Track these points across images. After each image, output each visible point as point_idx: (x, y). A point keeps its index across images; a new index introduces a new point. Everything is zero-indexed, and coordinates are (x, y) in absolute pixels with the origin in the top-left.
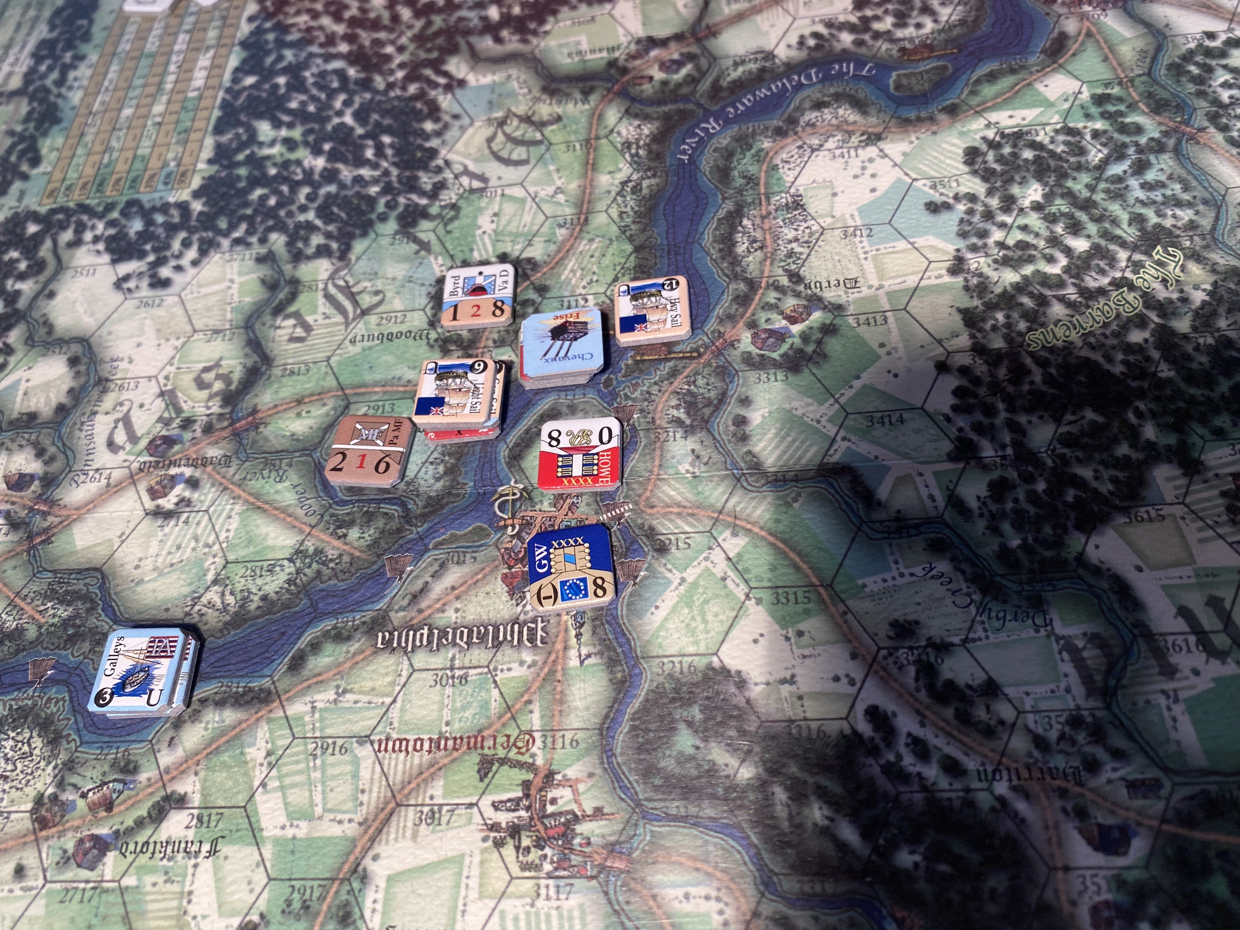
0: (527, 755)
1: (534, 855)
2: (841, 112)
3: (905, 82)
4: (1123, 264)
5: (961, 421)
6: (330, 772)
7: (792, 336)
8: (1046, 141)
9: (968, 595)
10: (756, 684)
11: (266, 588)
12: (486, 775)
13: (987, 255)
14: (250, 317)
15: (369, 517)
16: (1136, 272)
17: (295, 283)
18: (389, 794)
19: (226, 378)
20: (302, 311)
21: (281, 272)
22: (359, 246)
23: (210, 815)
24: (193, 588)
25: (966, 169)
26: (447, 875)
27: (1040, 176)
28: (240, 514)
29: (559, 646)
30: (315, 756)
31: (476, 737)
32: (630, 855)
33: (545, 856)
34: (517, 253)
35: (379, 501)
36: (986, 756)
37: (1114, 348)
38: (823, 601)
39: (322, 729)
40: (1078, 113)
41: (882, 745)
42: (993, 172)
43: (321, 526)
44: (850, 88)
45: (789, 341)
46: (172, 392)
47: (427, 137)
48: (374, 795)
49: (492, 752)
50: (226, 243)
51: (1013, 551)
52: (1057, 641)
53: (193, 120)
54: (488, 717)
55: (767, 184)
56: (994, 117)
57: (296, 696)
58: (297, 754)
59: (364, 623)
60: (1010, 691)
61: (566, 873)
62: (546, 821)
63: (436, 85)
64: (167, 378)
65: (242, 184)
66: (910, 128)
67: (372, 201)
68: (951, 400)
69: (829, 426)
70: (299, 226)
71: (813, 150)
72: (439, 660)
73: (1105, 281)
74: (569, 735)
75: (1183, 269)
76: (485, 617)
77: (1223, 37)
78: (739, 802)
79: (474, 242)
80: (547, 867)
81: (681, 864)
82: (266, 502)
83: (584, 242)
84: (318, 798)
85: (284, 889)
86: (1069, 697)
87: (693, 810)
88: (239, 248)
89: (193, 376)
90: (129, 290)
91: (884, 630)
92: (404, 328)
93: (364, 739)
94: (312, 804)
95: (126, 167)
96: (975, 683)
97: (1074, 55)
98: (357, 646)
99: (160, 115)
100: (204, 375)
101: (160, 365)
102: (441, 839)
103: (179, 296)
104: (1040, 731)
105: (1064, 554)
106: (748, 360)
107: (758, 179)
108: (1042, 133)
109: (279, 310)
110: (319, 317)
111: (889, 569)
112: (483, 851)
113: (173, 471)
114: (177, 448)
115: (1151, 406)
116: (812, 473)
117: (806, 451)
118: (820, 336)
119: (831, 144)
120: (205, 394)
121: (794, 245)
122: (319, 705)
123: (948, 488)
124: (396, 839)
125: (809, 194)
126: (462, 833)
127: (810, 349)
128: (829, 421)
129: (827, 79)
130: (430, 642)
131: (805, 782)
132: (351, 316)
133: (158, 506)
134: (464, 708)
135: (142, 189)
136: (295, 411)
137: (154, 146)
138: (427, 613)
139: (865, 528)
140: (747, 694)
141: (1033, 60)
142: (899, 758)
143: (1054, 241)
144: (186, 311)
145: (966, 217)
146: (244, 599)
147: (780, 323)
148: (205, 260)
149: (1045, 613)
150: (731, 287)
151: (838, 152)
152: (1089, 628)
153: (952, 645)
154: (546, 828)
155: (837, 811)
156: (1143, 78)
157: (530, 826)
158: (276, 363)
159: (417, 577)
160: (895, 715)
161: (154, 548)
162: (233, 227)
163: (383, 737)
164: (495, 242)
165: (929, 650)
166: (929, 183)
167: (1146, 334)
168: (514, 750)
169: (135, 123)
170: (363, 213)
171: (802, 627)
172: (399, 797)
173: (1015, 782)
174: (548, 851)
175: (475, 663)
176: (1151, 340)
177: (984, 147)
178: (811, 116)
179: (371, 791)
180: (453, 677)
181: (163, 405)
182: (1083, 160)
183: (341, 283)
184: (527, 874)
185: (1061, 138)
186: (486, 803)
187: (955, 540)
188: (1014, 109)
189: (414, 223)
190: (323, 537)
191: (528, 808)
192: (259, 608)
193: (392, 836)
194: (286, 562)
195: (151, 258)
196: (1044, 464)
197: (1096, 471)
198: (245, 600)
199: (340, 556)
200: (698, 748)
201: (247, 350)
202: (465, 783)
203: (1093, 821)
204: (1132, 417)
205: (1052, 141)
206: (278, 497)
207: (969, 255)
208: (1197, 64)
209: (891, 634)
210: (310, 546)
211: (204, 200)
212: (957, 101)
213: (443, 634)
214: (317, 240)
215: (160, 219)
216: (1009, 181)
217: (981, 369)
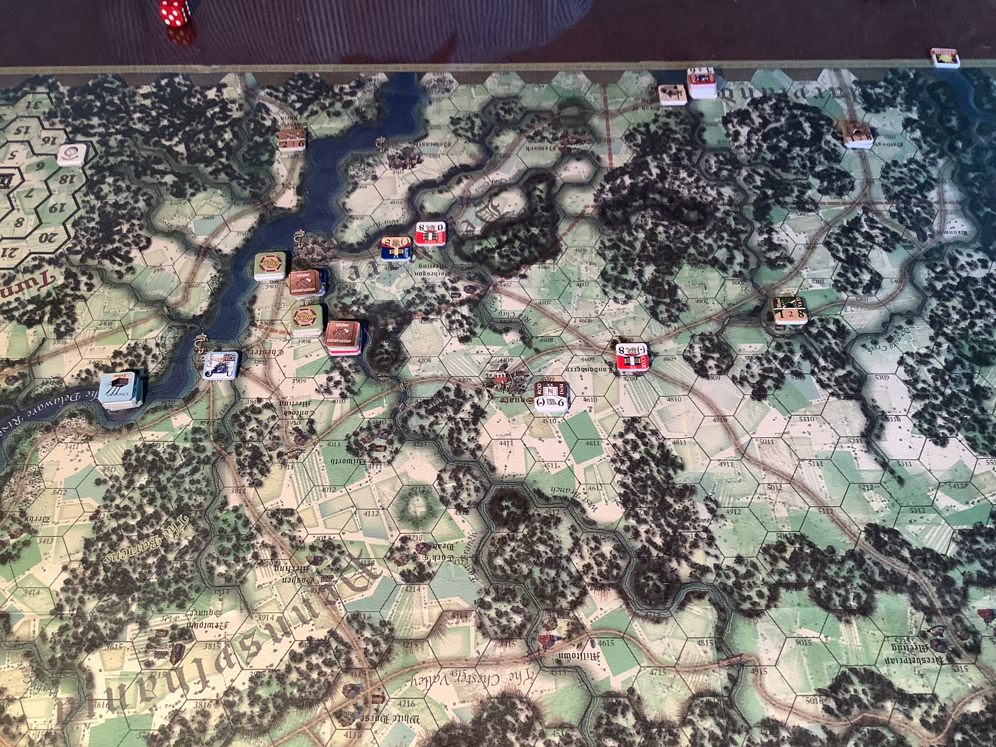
2: (80, 421)
4: (163, 523)
5: (62, 596)
7: (9, 545)
8: (162, 451)
9: (31, 677)
13: (109, 511)
16: (166, 527)
27: (150, 470)
37: (139, 565)
40: (183, 436)
42: (132, 465)
44: (90, 407)
45: (7, 547)
51: (56, 659)
52: (56, 700)
55: (30, 459)
56: (145, 434)
60: (29, 721)
66: (107, 435)
68: (62, 585)
69: (7, 593)
71: (58, 442)
73: (151, 531)
75: (186, 528)
77: (264, 402)
86: (50, 724)
96: (17, 716)
97: (196, 402)
104: (33, 738)
105: (74, 662)
107: (27, 455)
108: (162, 446)
115: (140, 595)
118: (21, 546)
119: (68, 439)
121: (29, 495)
123: (42, 628)
125: (47, 467)
127: (14, 553)
128: (9, 590)
141: (178, 402)
143: (140, 507)
145: (110, 489)
147: (6, 538)
149: (56, 687)
151: (70, 445)
152: (70, 695)
153: (16, 699)
156: (219, 421)
166: (102, 468)
167: (155, 560)
177: (133, 451)
178: (66, 421)
182: (172, 464)
185: (169, 450)
187: (35, 652)
188: (156, 430)
196: (87, 619)
197: (106, 624)
204: (130, 600)
207: (102, 510)
208: (246, 416)
212: (134, 422)
216: (135, 472)
217: (80, 571)
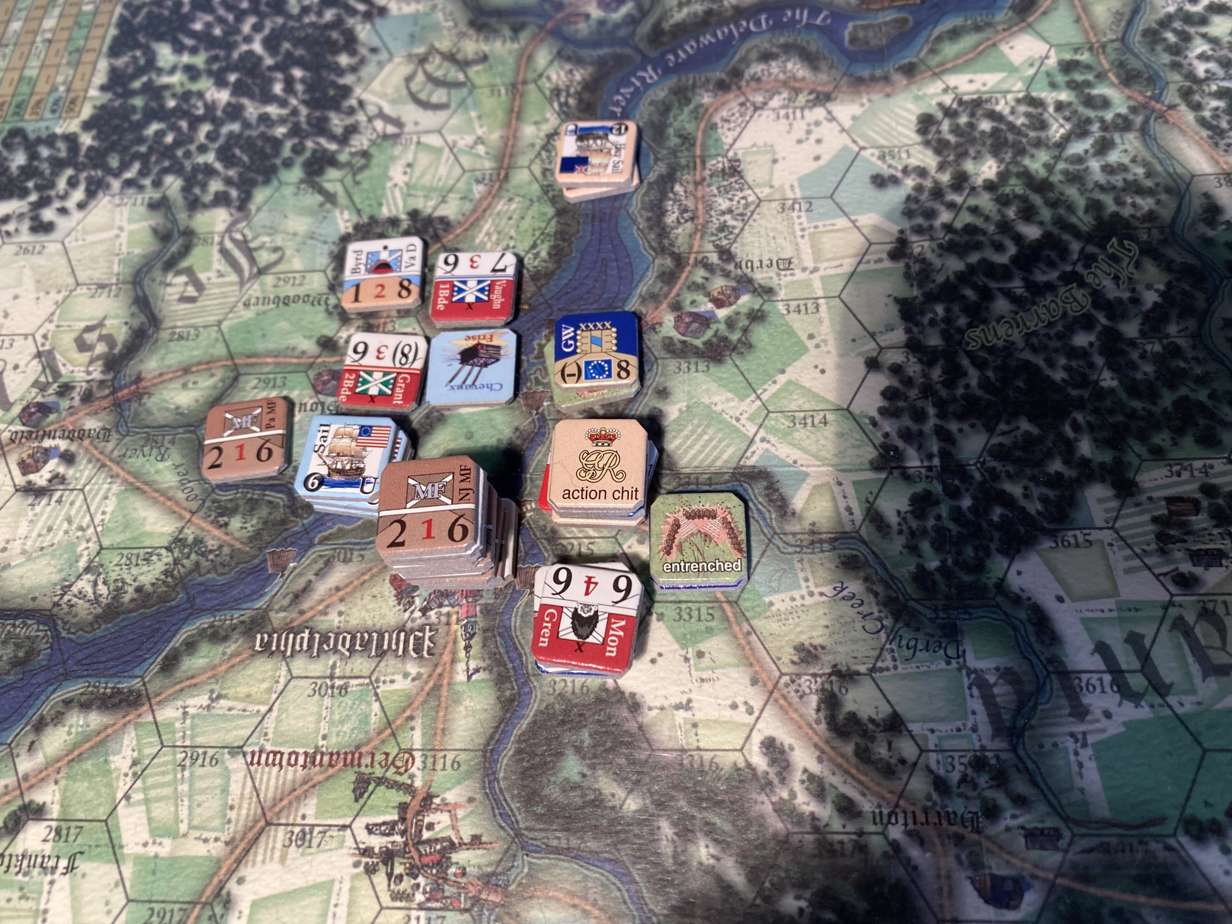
0: (406, 775)
1: (406, 884)
2: (790, 65)
3: (861, 34)
4: (1075, 257)
5: (888, 426)
6: (200, 784)
7: (718, 322)
8: (1006, 111)
9: (880, 619)
10: (650, 709)
11: (142, 578)
12: (361, 795)
13: (932, 239)
14: (139, 271)
15: (253, 505)
16: (1087, 266)
17: (189, 234)
18: (259, 811)
19: (109, 340)
20: (195, 268)
21: (175, 221)
22: (260, 195)
23: (69, 829)
24: (63, 575)
25: (918, 138)
26: (314, 902)
27: (996, 151)
28: (117, 495)
29: (446, 658)
30: (183, 767)
31: (353, 754)
32: (507, 886)
33: (418, 886)
34: (429, 210)
35: (264, 488)
36: (883, 798)
37: (1056, 351)
38: (728, 619)
39: (192, 737)
40: (1042, 81)
41: (776, 781)
42: (947, 143)
43: (201, 514)
44: (802, 39)
45: (714, 327)
46: (50, 353)
47: (340, 71)
48: (244, 812)
49: (369, 770)
50: (116, 184)
51: (931, 573)
52: (968, 675)
53: (87, 38)
54: (367, 732)
55: (704, 146)
56: (953, 80)
57: (167, 699)
58: (165, 764)
59: (243, 622)
60: (915, 728)
61: (438, 905)
62: (421, 848)
63: (353, 12)
64: (45, 337)
65: (137, 117)
66: (862, 88)
67: (277, 144)
68: (879, 402)
69: (748, 424)
70: (196, 169)
71: (756, 109)
72: (319, 668)
73: (1053, 275)
74: (450, 756)
75: (1138, 265)
76: (370, 623)
78: (623, 836)
79: (384, 195)
80: (420, 897)
81: (558, 900)
82: (146, 483)
83: (502, 202)
84: (184, 813)
85: (143, 911)
86: (974, 736)
87: (574, 842)
88: (131, 191)
89: (74, 335)
90: (8, 233)
91: (788, 655)
92: (301, 291)
93: (236, 750)
94: (177, 820)
95: (11, 90)
96: (878, 718)
97: (1044, 13)
98: (233, 647)
99: (50, 30)
100: (86, 336)
101: (39, 321)
102: (310, 862)
103: (63, 243)
104: (942, 772)
105: (984, 580)
106: (669, 346)
107: (695, 138)
108: (1002, 102)
109: (170, 265)
110: (213, 275)
111: (799, 587)
112: (354, 877)
113: (47, 443)
114: (52, 417)
115: (1089, 418)
116: (727, 477)
117: (723, 452)
118: (746, 323)
119: (776, 102)
120: (86, 356)
121: (728, 217)
122: (191, 711)
123: (867, 501)
124: (263, 862)
125: (748, 159)
126: (334, 857)
127: (735, 337)
128: (750, 419)
129: (778, 26)
130: (310, 647)
131: (693, 817)
132: (246, 274)
133: (29, 482)
134: (342, 722)
135: (27, 117)
136: (181, 381)
137: (42, 67)
138: (309, 615)
139: (777, 541)
140: (640, 719)
141: (1000, 17)
142: (793, 795)
143: (1005, 226)
144: (69, 261)
145: (913, 193)
146: (117, 589)
147: (705, 306)
148: (93, 203)
149: (958, 643)
150: (657, 262)
151: (782, 112)
152: (1003, 662)
153: (858, 673)
154: (421, 855)
155: (724, 850)
156: (1116, 45)
157: (403, 853)
158: (164, 326)
159: (300, 575)
160: (792, 749)
161: (23, 529)
162: (125, 166)
163: (257, 749)
164: (407, 196)
165: (833, 678)
166: (877, 153)
167: (1092, 338)
168: (392, 770)
169: (23, 39)
170: (267, 157)
171: (702, 647)
172: (269, 815)
173: (911, 826)
174: (421, 880)
175: (356, 672)
176: (1097, 344)
177: (939, 115)
178: (757, 68)
179: (240, 808)
180: (333, 687)
181: (40, 368)
182: (1043, 135)
183: (238, 236)
184: (398, 904)
185: (1022, 109)
186: (359, 825)
187: (870, 558)
188: (976, 72)
189: (320, 172)
190: (204, 525)
191: (403, 833)
192: (133, 600)
193: (260, 858)
194: (163, 552)
195: (33, 197)
196: (972, 477)
197: (1026, 488)
198: (119, 591)
199: (220, 547)
200: (584, 776)
201: (134, 309)
202: (339, 803)
203: (987, 872)
204: (1068, 430)
205: (1013, 112)
206: (157, 477)
207: (914, 238)
208: (1175, 31)
209: (796, 658)
210: (190, 534)
211: (94, 132)
212: (915, 60)
213: (325, 639)
214: (215, 186)
215: (45, 152)
216: (963, 155)
217: (914, 368)
